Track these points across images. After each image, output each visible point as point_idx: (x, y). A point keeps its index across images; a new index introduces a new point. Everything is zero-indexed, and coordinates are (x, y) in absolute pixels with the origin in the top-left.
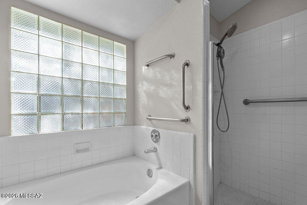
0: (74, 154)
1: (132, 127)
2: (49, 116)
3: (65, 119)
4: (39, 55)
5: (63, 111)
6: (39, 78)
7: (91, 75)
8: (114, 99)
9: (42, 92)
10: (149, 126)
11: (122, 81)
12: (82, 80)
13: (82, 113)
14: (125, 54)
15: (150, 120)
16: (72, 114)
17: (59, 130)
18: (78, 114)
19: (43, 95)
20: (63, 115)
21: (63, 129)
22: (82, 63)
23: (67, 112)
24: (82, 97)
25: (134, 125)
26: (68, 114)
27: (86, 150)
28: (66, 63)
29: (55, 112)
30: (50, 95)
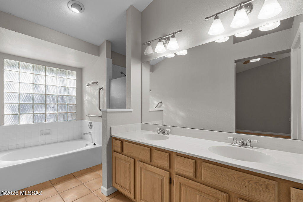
0: (41, 136)
1: (80, 121)
2: (25, 115)
3: (34, 116)
4: (19, 82)
5: (33, 112)
6: (19, 95)
7: (52, 91)
8: (67, 104)
9: (21, 102)
10: (88, 120)
11: (74, 93)
12: (46, 94)
13: (46, 113)
14: (76, 77)
15: (89, 116)
16: (39, 114)
17: (31, 122)
18: (43, 114)
19: (21, 104)
20: (34, 114)
21: (34, 122)
22: (46, 85)
23: (36, 112)
24: (46, 104)
25: (82, 120)
26: (36, 114)
27: (48, 134)
28: (35, 85)
29: (29, 113)
30: (26, 104)
